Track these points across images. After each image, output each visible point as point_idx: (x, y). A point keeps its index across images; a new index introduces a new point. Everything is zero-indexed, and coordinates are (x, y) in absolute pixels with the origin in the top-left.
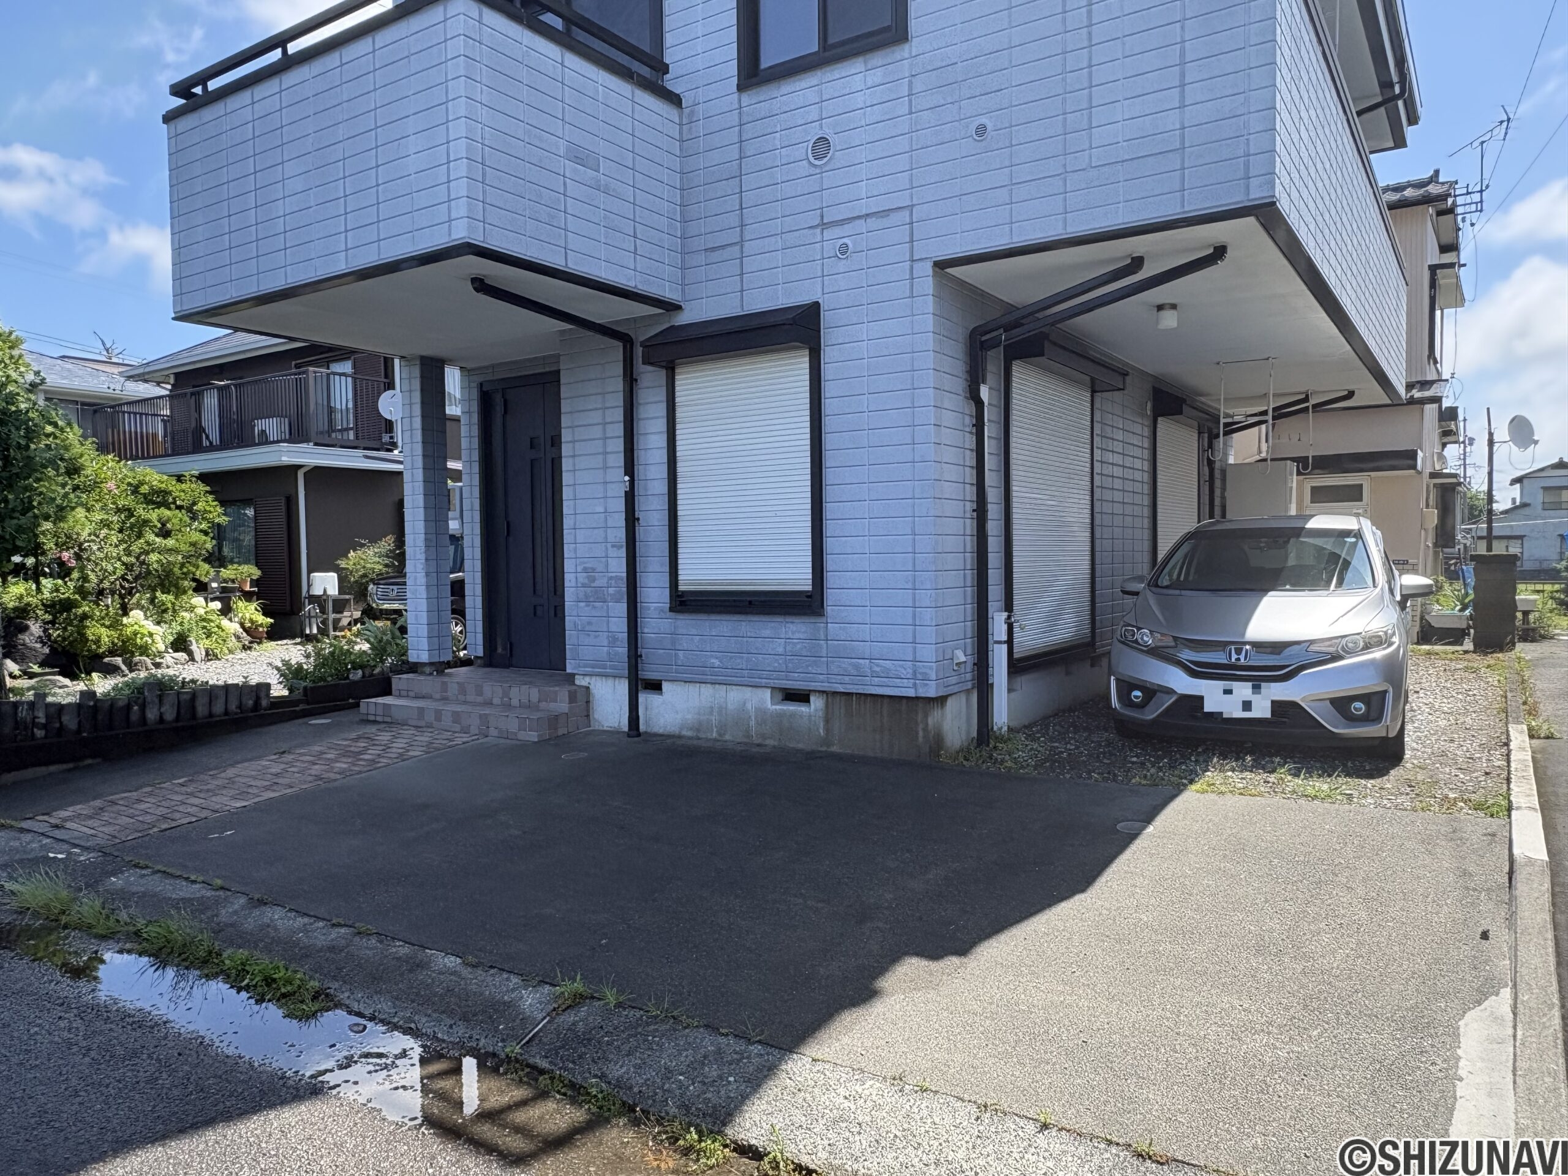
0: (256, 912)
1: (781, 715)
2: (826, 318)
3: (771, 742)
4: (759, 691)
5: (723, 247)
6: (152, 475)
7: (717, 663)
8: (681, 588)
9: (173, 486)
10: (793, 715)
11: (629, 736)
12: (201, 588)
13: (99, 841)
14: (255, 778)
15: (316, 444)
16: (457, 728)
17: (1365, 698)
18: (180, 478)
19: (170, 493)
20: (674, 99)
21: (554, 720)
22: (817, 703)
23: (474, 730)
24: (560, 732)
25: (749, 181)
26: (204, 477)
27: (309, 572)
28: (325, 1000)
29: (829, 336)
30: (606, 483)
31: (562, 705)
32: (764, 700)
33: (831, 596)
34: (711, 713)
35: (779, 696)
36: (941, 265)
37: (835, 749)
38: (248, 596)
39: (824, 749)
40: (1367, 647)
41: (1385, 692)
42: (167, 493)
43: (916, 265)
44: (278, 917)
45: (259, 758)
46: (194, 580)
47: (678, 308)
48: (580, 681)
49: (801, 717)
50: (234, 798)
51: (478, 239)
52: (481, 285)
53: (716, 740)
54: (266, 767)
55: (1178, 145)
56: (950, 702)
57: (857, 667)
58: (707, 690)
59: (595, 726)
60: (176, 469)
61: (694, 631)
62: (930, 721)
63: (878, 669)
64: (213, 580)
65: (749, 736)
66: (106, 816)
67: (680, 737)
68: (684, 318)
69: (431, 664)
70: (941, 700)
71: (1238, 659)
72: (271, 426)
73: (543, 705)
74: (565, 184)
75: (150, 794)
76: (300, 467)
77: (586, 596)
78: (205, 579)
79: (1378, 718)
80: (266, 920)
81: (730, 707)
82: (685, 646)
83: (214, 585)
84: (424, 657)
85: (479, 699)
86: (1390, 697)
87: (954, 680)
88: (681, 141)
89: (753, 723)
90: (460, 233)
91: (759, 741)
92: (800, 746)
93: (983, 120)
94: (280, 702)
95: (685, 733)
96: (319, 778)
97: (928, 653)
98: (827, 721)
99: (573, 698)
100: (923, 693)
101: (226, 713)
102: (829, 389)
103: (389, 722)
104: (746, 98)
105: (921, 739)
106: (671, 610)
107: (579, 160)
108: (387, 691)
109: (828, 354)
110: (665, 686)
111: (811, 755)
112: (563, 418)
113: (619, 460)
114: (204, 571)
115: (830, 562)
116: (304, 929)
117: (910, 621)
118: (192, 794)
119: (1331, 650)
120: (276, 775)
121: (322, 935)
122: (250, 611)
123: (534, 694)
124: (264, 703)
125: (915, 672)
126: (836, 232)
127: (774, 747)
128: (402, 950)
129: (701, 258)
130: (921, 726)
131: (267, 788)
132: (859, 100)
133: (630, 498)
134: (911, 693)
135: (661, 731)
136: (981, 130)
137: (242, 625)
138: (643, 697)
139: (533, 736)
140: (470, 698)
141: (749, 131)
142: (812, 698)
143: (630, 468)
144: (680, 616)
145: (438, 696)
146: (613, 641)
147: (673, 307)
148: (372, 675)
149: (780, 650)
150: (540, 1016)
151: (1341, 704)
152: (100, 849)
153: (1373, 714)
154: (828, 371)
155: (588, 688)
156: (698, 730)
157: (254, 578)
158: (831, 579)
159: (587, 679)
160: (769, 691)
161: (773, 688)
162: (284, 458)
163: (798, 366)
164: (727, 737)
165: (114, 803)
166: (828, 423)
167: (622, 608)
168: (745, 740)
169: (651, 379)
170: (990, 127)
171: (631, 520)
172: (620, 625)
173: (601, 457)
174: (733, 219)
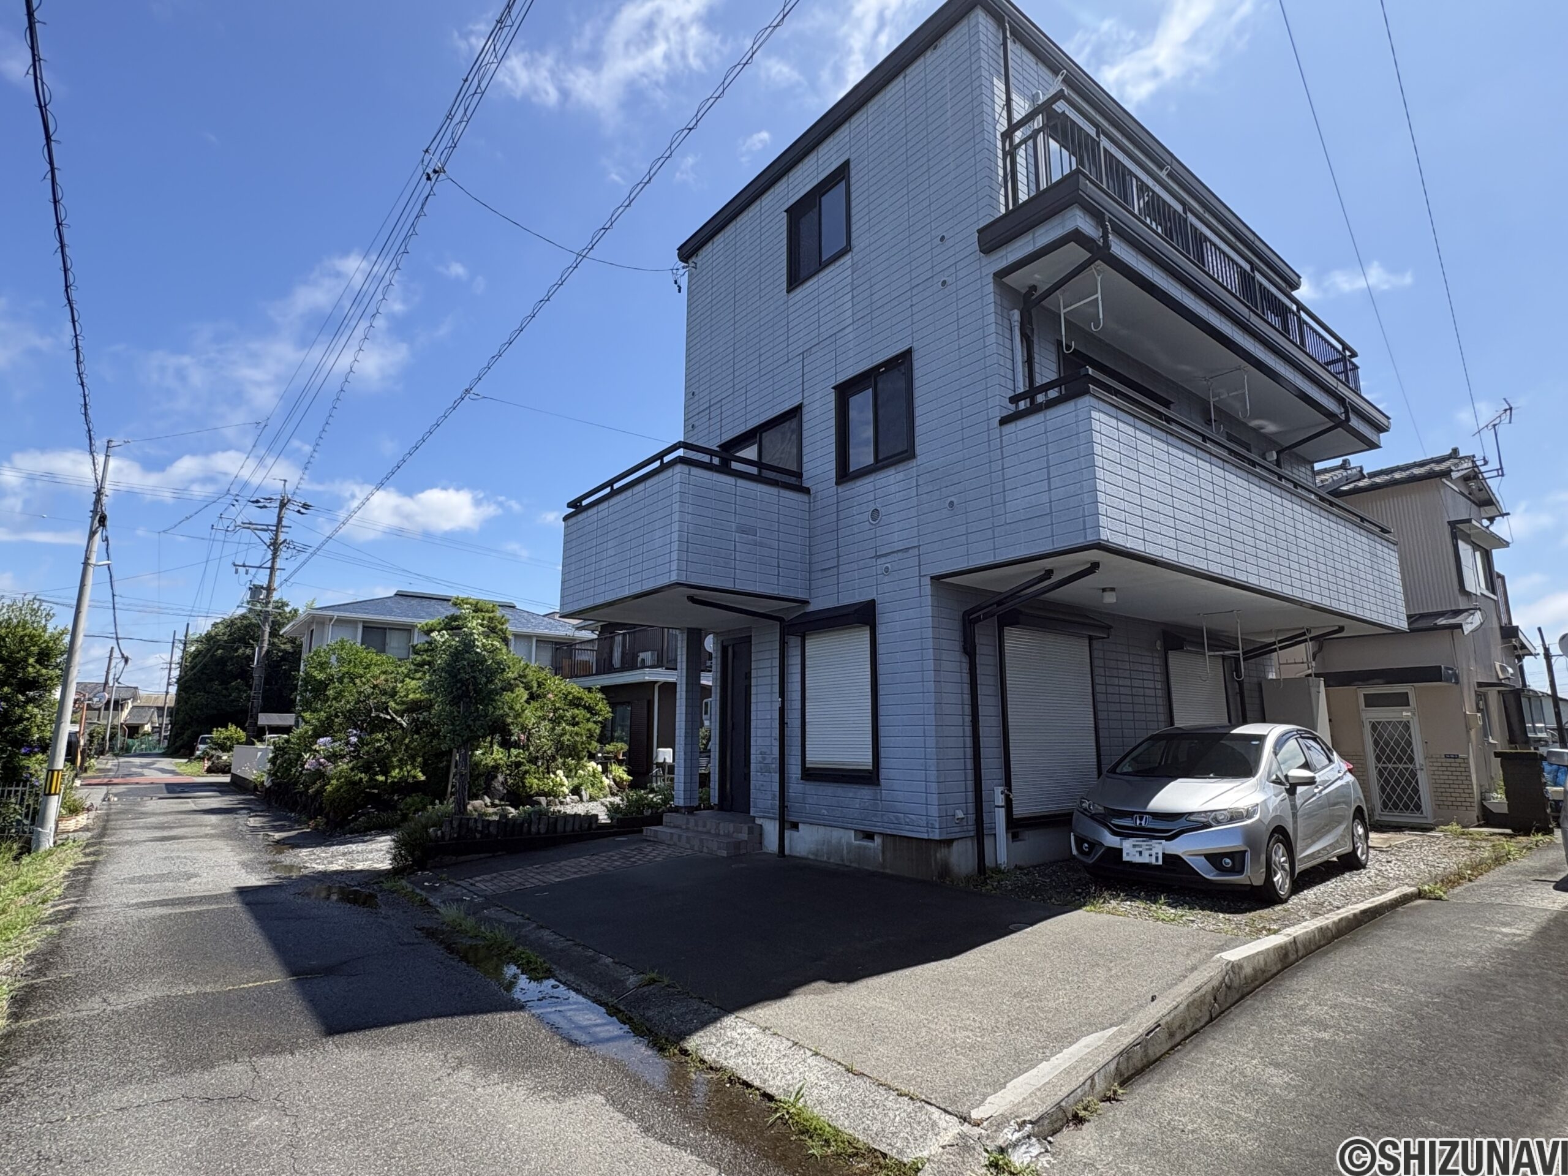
0: (537, 931)
1: (859, 847)
2: (879, 608)
3: (854, 865)
4: (847, 831)
5: (829, 568)
6: (574, 687)
7: (826, 813)
8: (808, 766)
9: (586, 695)
10: (865, 848)
11: (779, 856)
12: (592, 757)
13: (487, 893)
14: (571, 867)
15: (667, 669)
16: (688, 846)
17: (1230, 855)
18: (590, 690)
19: (583, 699)
20: (807, 491)
21: (738, 844)
22: (878, 840)
23: (696, 848)
24: (743, 851)
25: (841, 533)
26: (604, 689)
27: (658, 747)
28: (549, 974)
29: (880, 619)
30: (772, 702)
31: (744, 836)
32: (848, 838)
33: (883, 773)
34: (824, 844)
35: (861, 835)
36: (936, 579)
37: (888, 871)
38: (620, 763)
39: (881, 871)
40: (1232, 819)
41: (1246, 851)
42: (581, 699)
43: (922, 579)
44: (546, 934)
45: (578, 857)
46: (588, 752)
47: (808, 602)
48: (758, 821)
49: (870, 849)
50: (557, 877)
51: (683, 580)
52: (692, 599)
53: (825, 862)
54: (580, 862)
55: (1048, 511)
56: (955, 844)
57: (897, 818)
58: (822, 829)
59: (765, 850)
60: (588, 684)
61: (813, 792)
62: (938, 855)
63: (908, 820)
64: (599, 752)
65: (843, 860)
66: (495, 881)
67: (807, 859)
68: (811, 608)
69: (685, 807)
70: (949, 842)
71: (1141, 824)
72: (647, 656)
73: (735, 835)
74: (735, 545)
75: (520, 872)
76: (655, 682)
77: (761, 768)
78: (594, 752)
79: (1241, 872)
80: (540, 935)
81: (833, 841)
82: (810, 801)
83: (600, 755)
84: (681, 803)
85: (705, 830)
86: (1248, 856)
87: (957, 829)
88: (809, 512)
89: (845, 852)
90: (674, 578)
91: (848, 864)
92: (870, 868)
93: (952, 499)
94: (605, 826)
95: (811, 857)
96: (603, 869)
97: (934, 811)
98: (883, 852)
99: (751, 831)
100: (931, 837)
101: (573, 830)
102: (881, 649)
103: (655, 842)
104: (840, 489)
105: (933, 867)
106: (802, 779)
107: (743, 532)
108: (660, 823)
109: (881, 629)
110: (800, 826)
111: (873, 874)
112: (753, 663)
113: (776, 689)
114: (595, 745)
115: (883, 753)
116: (554, 941)
117: (924, 790)
118: (539, 874)
119: (1204, 820)
120: (583, 866)
121: (562, 943)
122: (620, 772)
123: (731, 827)
124: (594, 826)
125: (927, 823)
126: (883, 560)
127: (855, 868)
128: (590, 953)
129: (819, 575)
130: (933, 858)
131: (575, 873)
132: (893, 489)
133: (782, 710)
134: (925, 836)
135: (798, 855)
136: (951, 504)
137: (614, 780)
138: (787, 833)
139: (724, 853)
140: (700, 829)
141: (841, 506)
142: (876, 837)
143: (782, 694)
144: (807, 783)
145: (684, 827)
146: (773, 799)
147: (806, 602)
148: (656, 812)
149: (857, 806)
150: (632, 987)
151: (1214, 859)
152: (486, 897)
153: (1238, 867)
154: (880, 639)
155: (761, 826)
156: (817, 855)
157: (625, 750)
158: (883, 763)
159: (762, 820)
160: (853, 832)
161: (855, 830)
162: (647, 678)
163: (865, 635)
164: (832, 860)
165: (502, 875)
166: (881, 669)
167: (777, 776)
168: (840, 863)
169: (794, 642)
170: (955, 503)
171: (783, 724)
172: (776, 787)
173: (769, 687)
174: (834, 554)
